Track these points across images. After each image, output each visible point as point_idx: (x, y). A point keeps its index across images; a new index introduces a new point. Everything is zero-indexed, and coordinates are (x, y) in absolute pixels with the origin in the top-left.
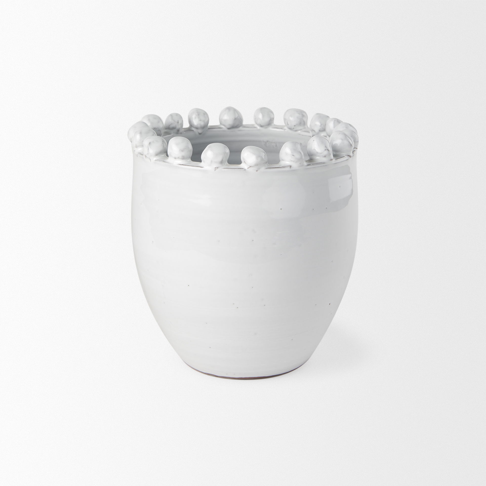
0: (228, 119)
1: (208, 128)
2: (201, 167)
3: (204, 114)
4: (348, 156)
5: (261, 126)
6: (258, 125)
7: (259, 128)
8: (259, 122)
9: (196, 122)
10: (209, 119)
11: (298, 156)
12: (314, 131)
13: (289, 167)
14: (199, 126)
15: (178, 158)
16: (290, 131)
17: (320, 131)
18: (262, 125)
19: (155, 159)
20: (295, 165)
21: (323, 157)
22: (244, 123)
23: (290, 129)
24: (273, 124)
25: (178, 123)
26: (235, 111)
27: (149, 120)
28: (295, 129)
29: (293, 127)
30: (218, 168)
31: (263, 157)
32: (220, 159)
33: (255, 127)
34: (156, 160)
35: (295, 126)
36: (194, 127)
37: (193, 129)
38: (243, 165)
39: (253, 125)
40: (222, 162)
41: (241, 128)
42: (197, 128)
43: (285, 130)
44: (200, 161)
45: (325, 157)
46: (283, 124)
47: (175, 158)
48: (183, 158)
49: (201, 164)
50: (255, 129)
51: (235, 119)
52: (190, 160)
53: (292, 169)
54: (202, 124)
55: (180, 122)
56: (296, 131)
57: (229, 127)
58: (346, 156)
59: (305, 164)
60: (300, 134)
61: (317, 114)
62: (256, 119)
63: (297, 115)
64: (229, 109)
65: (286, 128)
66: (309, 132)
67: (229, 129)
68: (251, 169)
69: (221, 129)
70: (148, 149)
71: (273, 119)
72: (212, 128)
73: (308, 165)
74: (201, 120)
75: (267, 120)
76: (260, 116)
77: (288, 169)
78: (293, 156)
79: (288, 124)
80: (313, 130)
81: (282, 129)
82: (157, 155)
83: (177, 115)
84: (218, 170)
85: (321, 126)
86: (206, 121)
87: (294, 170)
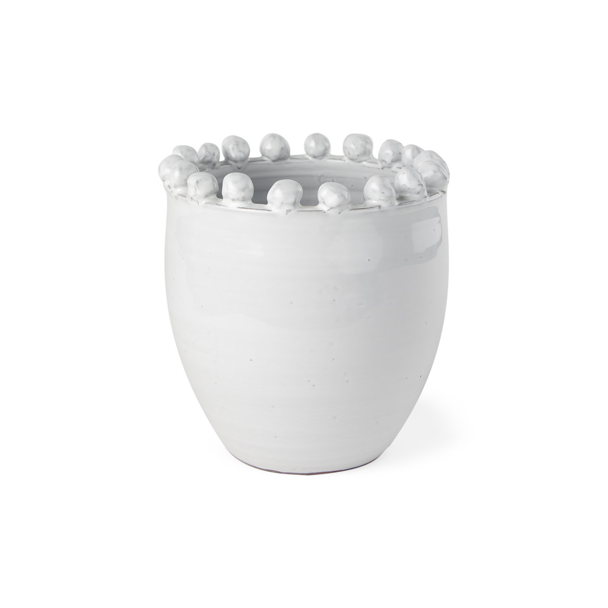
0: (273, 149)
1: (248, 161)
2: (268, 210)
3: (244, 143)
4: (443, 191)
5: (315, 157)
6: (310, 155)
7: (311, 158)
8: (311, 152)
9: (234, 154)
10: (250, 150)
11: (387, 193)
12: (385, 162)
13: (378, 208)
14: (238, 159)
15: (238, 199)
16: (351, 163)
17: (393, 161)
18: (315, 155)
19: (204, 202)
20: (384, 205)
21: (417, 194)
22: (292, 153)
23: (352, 159)
24: (328, 155)
25: (214, 155)
26: (281, 138)
27: (182, 152)
28: (358, 160)
29: (356, 157)
30: (290, 211)
31: (346, 196)
32: (292, 200)
33: (306, 159)
34: (206, 203)
35: (358, 156)
36: (231, 160)
37: (231, 162)
38: (320, 207)
39: (302, 156)
40: (294, 204)
41: (289, 160)
42: (236, 161)
43: (345, 161)
44: (266, 203)
45: (419, 193)
46: (343, 154)
47: (233, 200)
48: (244, 200)
49: (268, 206)
50: (306, 161)
51: (282, 149)
52: (250, 202)
53: (381, 209)
54: (242, 155)
55: (216, 155)
56: (359, 162)
57: (274, 158)
58: (440, 192)
59: (397, 203)
60: (364, 166)
61: (388, 140)
62: (306, 148)
63: (360, 142)
64: (274, 136)
65: (346, 158)
66: (377, 163)
67: (274, 161)
68: (332, 211)
69: (264, 162)
70: (196, 189)
71: (329, 147)
72: (254, 160)
73: (400, 205)
74: (240, 151)
75: (321, 149)
76: (312, 144)
77: (377, 209)
78: (383, 193)
79: (349, 154)
80: (383, 161)
81: (340, 159)
82: (206, 196)
83: (212, 145)
84: (289, 214)
85: (393, 155)
86: (246, 152)
87: (383, 211)
